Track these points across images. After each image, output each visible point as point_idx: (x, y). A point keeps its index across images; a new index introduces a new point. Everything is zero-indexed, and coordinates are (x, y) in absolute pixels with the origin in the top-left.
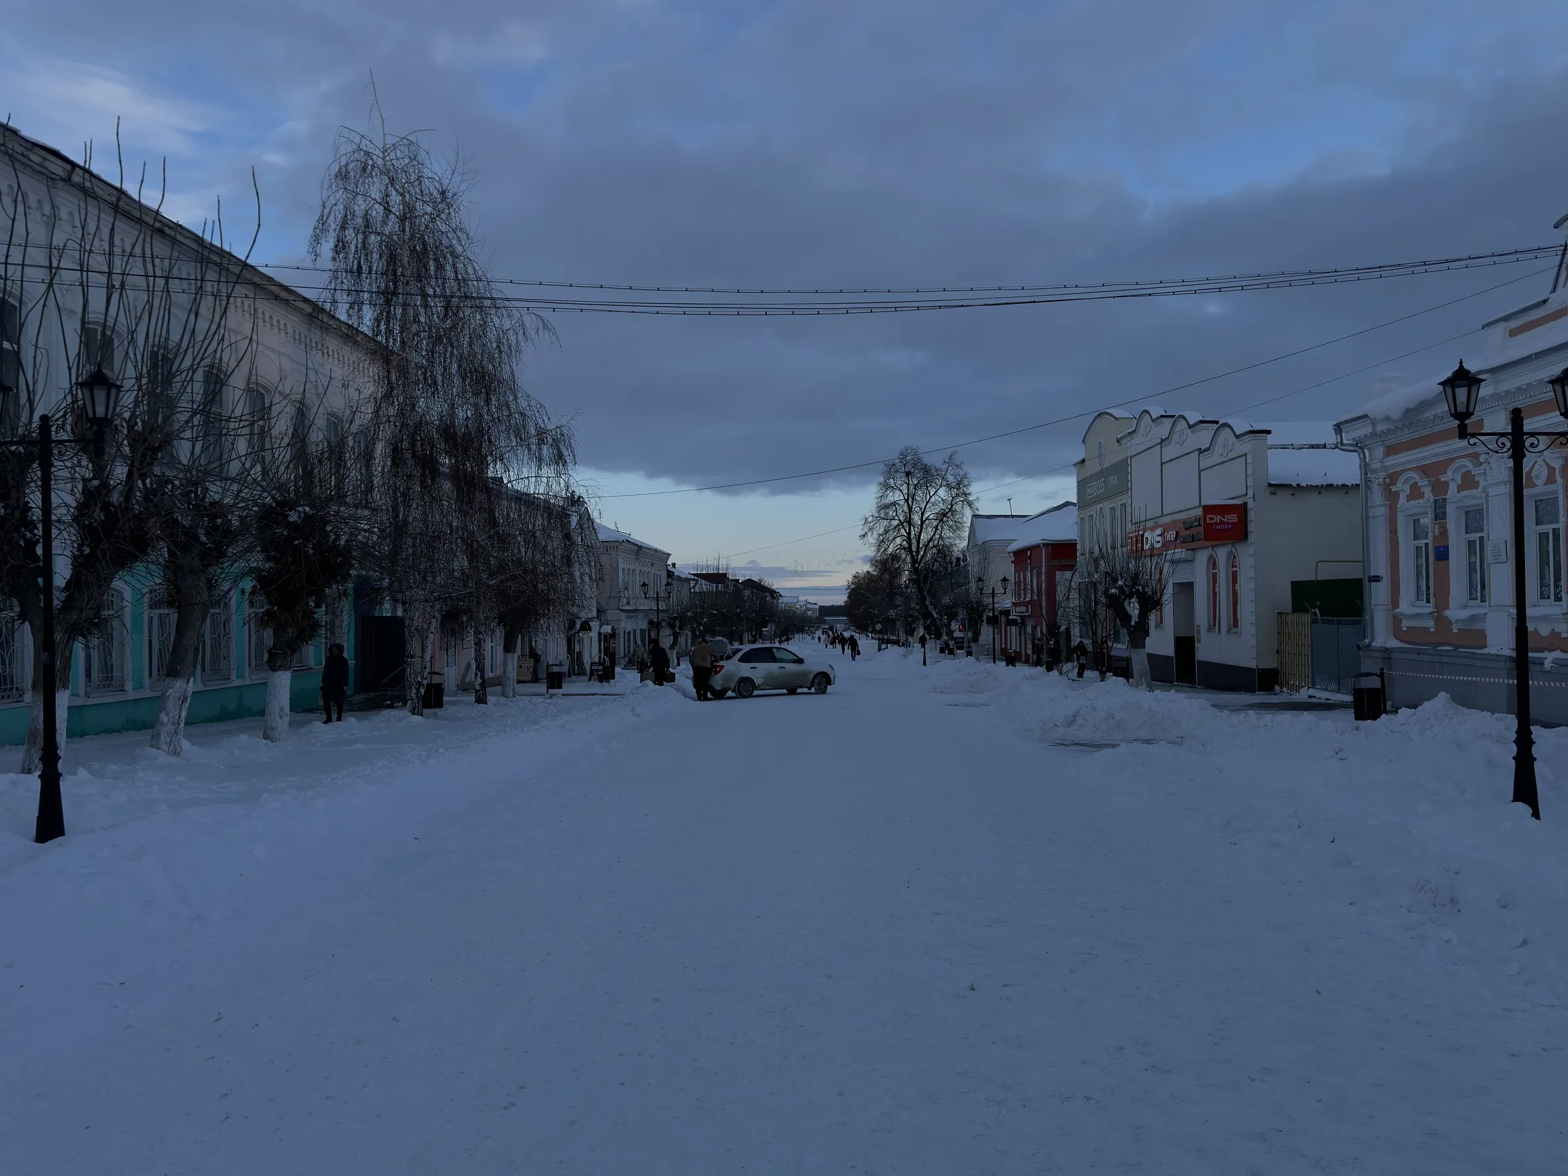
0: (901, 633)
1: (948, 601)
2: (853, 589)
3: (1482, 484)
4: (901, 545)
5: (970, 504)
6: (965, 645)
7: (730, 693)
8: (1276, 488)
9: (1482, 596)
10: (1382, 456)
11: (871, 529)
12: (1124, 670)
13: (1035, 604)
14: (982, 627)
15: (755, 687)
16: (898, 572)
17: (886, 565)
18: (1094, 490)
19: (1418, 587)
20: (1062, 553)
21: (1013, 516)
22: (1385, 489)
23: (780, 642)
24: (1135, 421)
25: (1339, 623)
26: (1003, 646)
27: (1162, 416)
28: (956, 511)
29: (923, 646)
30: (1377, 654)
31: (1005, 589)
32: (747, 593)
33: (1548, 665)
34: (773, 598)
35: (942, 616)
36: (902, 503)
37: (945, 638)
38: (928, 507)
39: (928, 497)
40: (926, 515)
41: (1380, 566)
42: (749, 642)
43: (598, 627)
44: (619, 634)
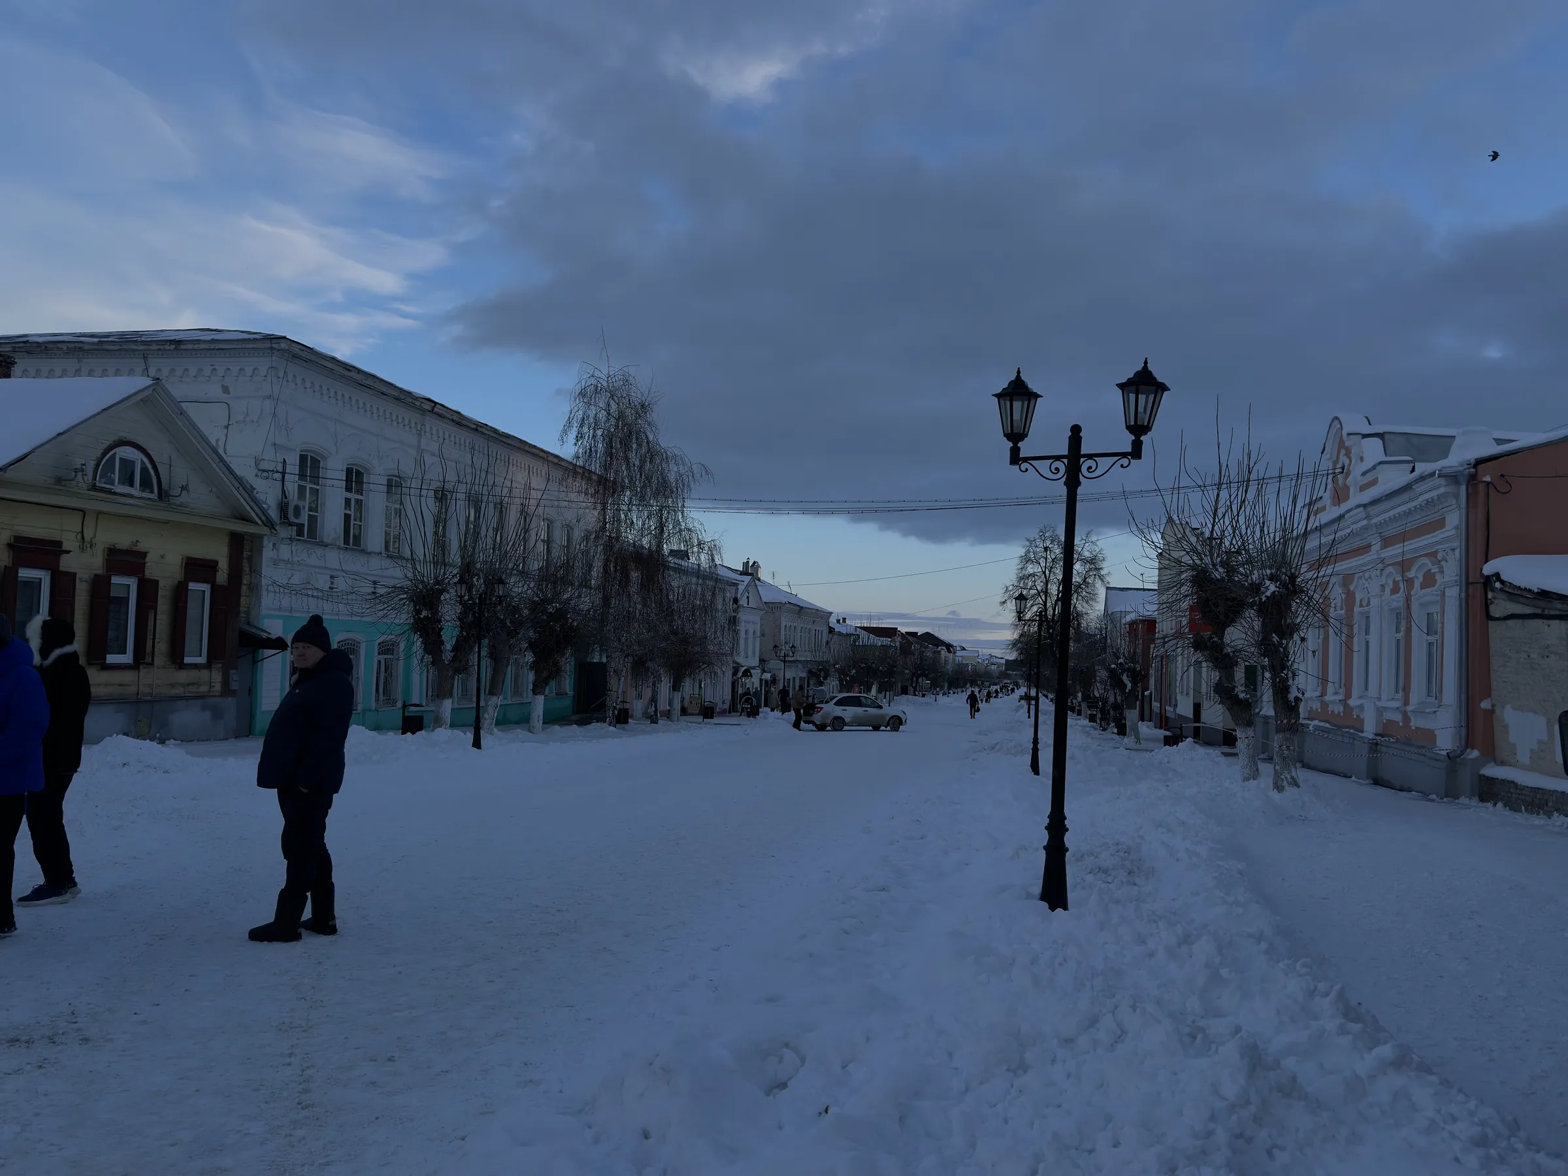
5: (1102, 578)
7: (829, 728)
11: (1011, 597)
15: (845, 724)
21: (1145, 590)
28: (1090, 583)
33: (1311, 728)
36: (1040, 574)
42: (842, 692)
43: (760, 674)
44: (779, 681)
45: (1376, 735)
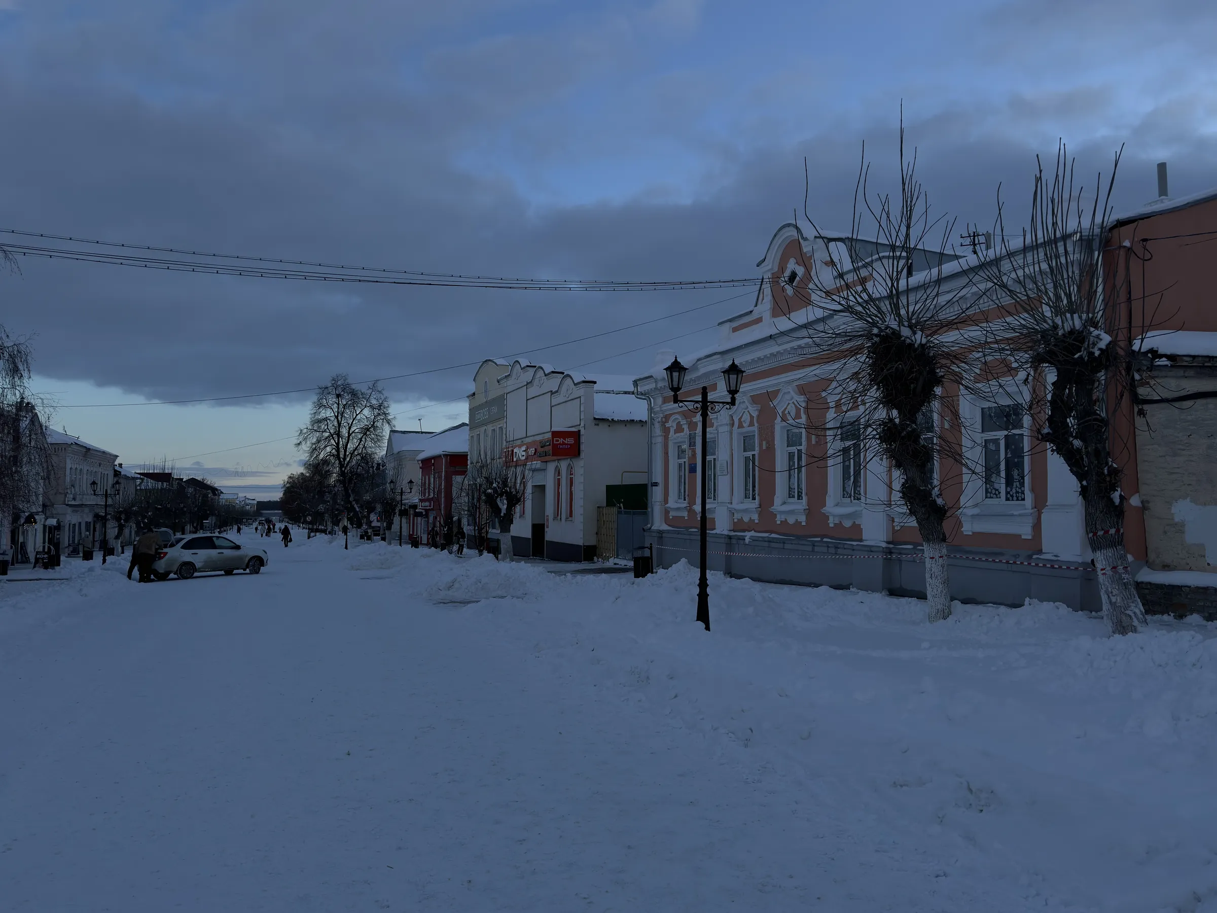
0: (329, 523)
1: (368, 498)
2: (288, 488)
3: (715, 424)
4: (330, 452)
5: (389, 422)
6: (381, 532)
7: (172, 576)
8: (599, 421)
9: (714, 496)
10: (661, 403)
11: (305, 439)
12: (495, 549)
13: (436, 500)
14: (395, 518)
15: (195, 570)
16: (328, 474)
17: (318, 468)
18: (482, 415)
19: (680, 490)
20: (457, 461)
21: (422, 433)
22: (662, 425)
23: (219, 533)
24: (510, 367)
25: (634, 514)
26: (411, 533)
27: (528, 366)
28: (377, 427)
29: (346, 534)
30: (654, 534)
31: (411, 489)
32: (191, 490)
33: (747, 540)
34: (214, 494)
35: (363, 510)
36: (332, 419)
37: (365, 526)
38: (354, 423)
39: (355, 415)
40: (352, 429)
41: (658, 477)
42: (190, 532)
43: (43, 520)
44: (64, 527)
45: (888, 543)
